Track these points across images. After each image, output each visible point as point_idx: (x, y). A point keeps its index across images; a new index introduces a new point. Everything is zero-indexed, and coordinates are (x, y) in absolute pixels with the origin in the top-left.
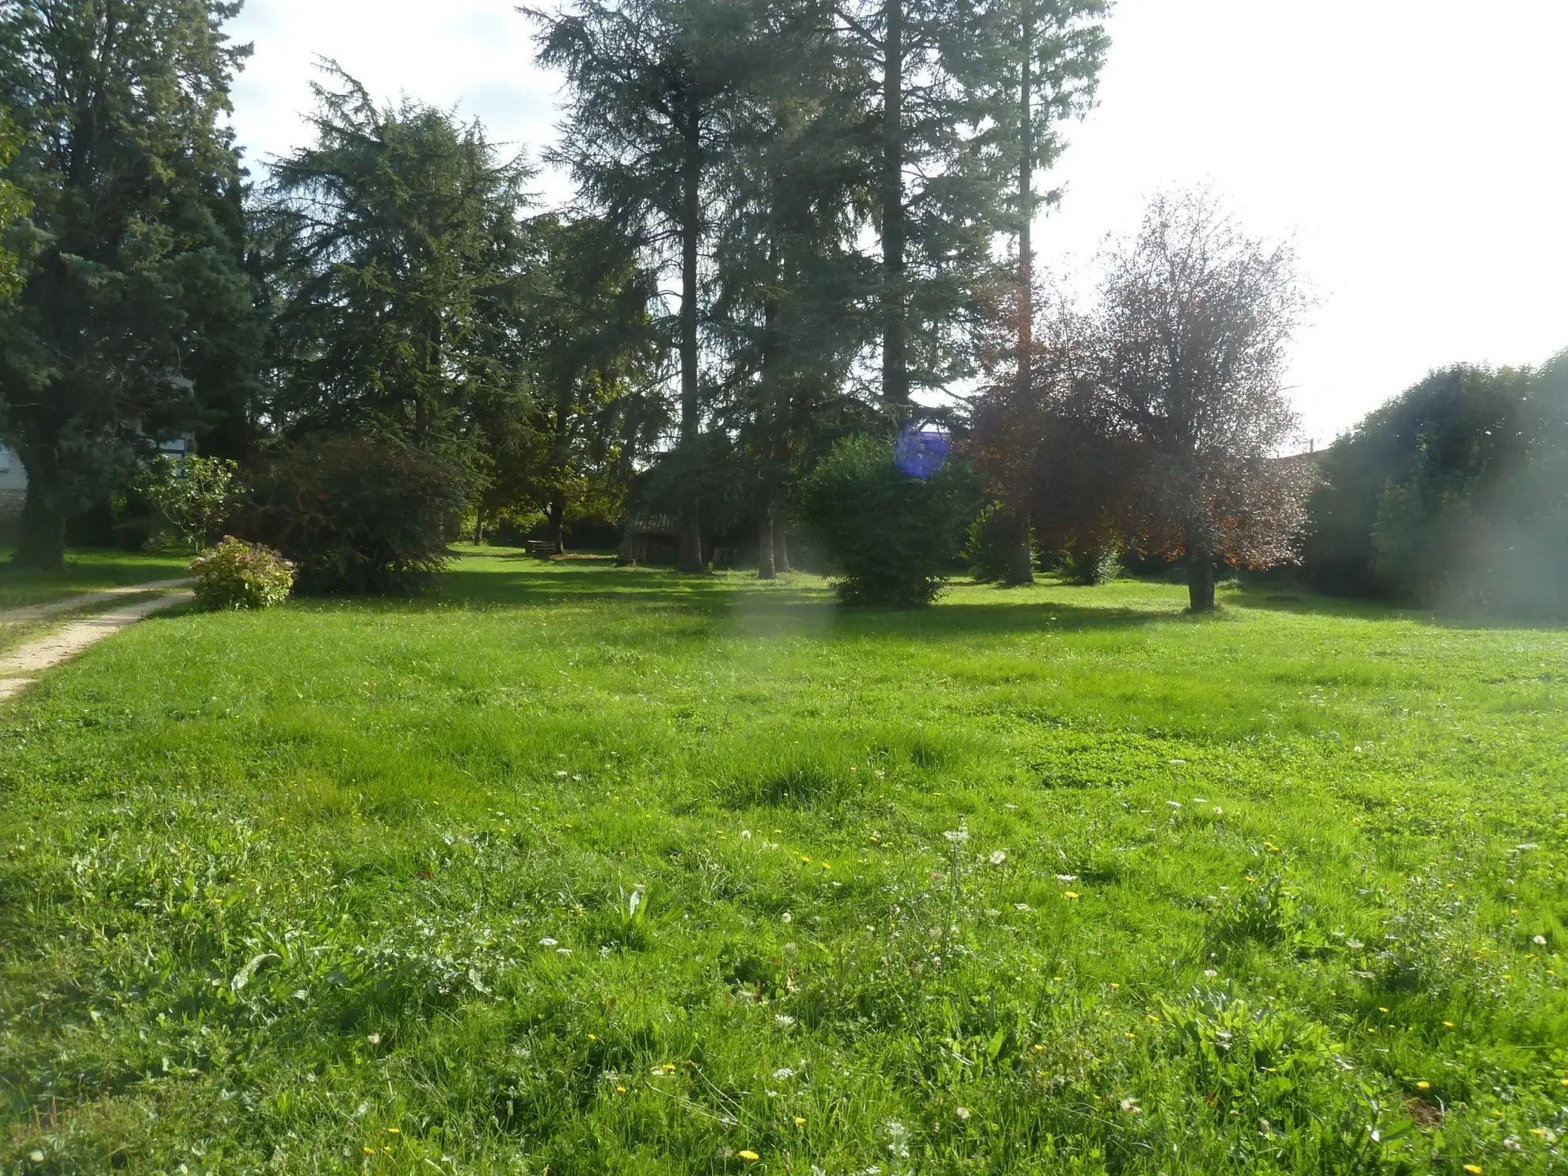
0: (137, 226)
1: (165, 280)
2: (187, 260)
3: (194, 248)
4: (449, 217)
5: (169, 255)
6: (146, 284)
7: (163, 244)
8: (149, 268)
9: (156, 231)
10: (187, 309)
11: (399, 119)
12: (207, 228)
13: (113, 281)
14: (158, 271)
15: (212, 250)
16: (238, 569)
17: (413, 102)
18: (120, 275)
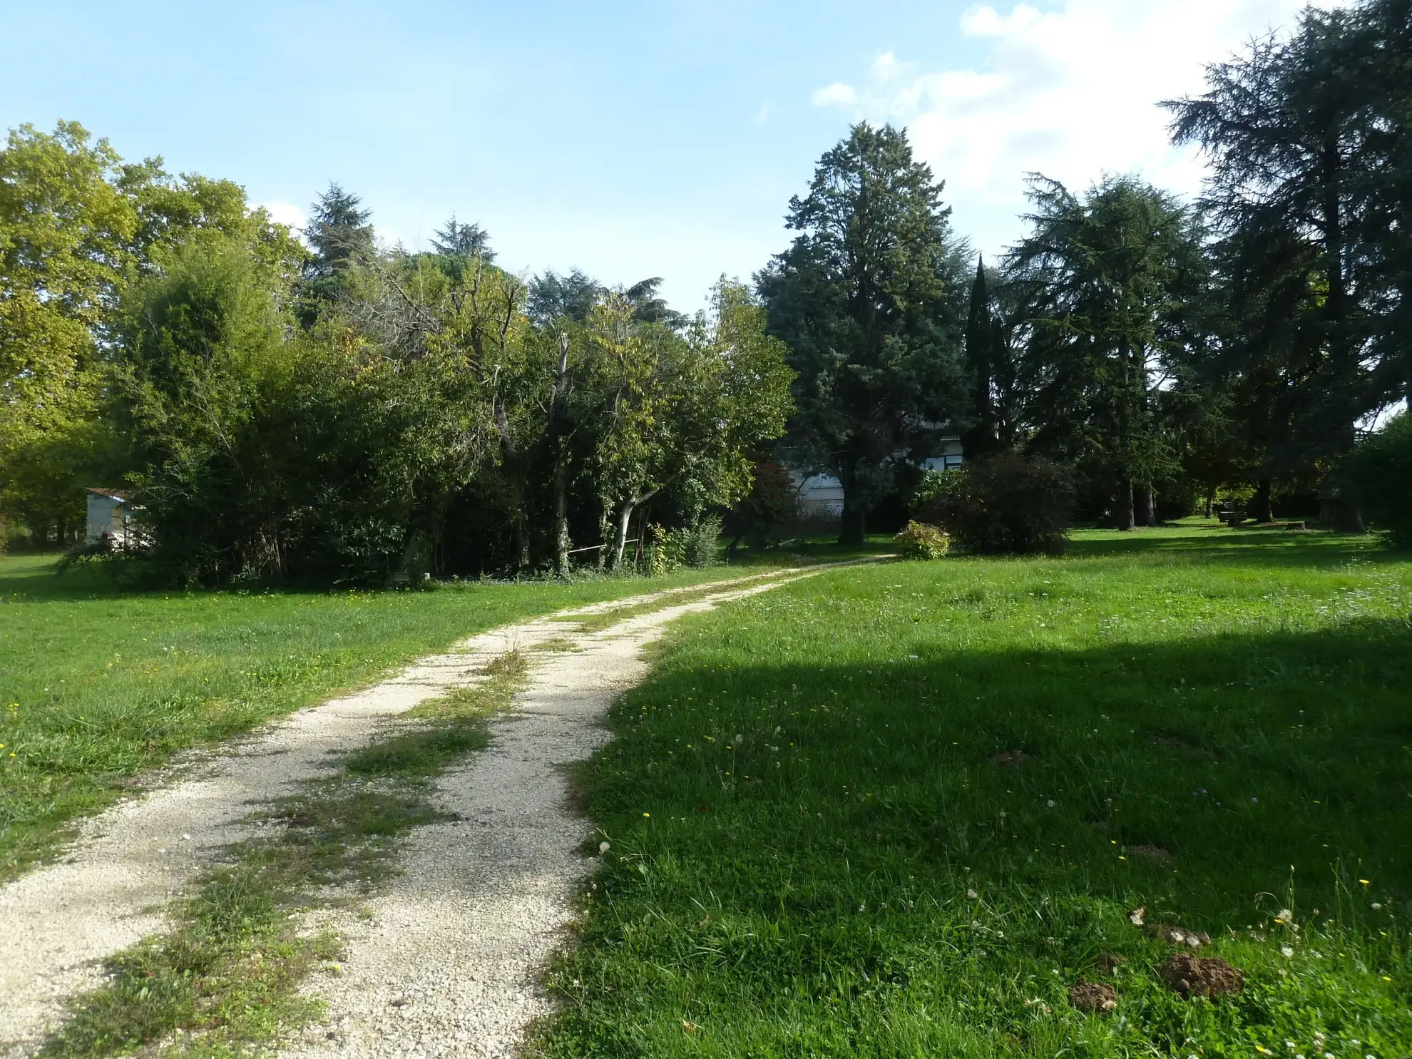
0: (890, 340)
1: (905, 369)
2: (917, 354)
3: (921, 346)
4: (1136, 263)
5: (908, 353)
6: (895, 374)
7: (901, 349)
8: (895, 365)
9: (897, 342)
10: (919, 383)
11: (1101, 192)
12: (929, 332)
13: (876, 375)
14: (901, 365)
15: (931, 345)
16: (916, 539)
17: (1111, 176)
18: (880, 371)
